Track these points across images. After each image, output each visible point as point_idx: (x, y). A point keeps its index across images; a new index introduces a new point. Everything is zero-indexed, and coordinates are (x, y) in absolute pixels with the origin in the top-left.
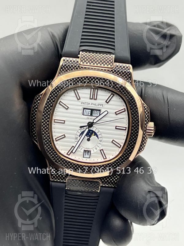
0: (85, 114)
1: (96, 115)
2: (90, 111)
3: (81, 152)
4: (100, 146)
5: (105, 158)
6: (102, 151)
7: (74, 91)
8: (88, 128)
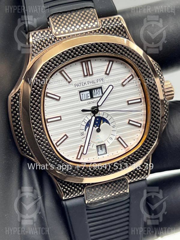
0: (84, 99)
1: (97, 96)
2: (88, 92)
3: (94, 150)
4: (115, 133)
5: (126, 146)
6: (119, 139)
7: (61, 73)
8: (94, 116)
